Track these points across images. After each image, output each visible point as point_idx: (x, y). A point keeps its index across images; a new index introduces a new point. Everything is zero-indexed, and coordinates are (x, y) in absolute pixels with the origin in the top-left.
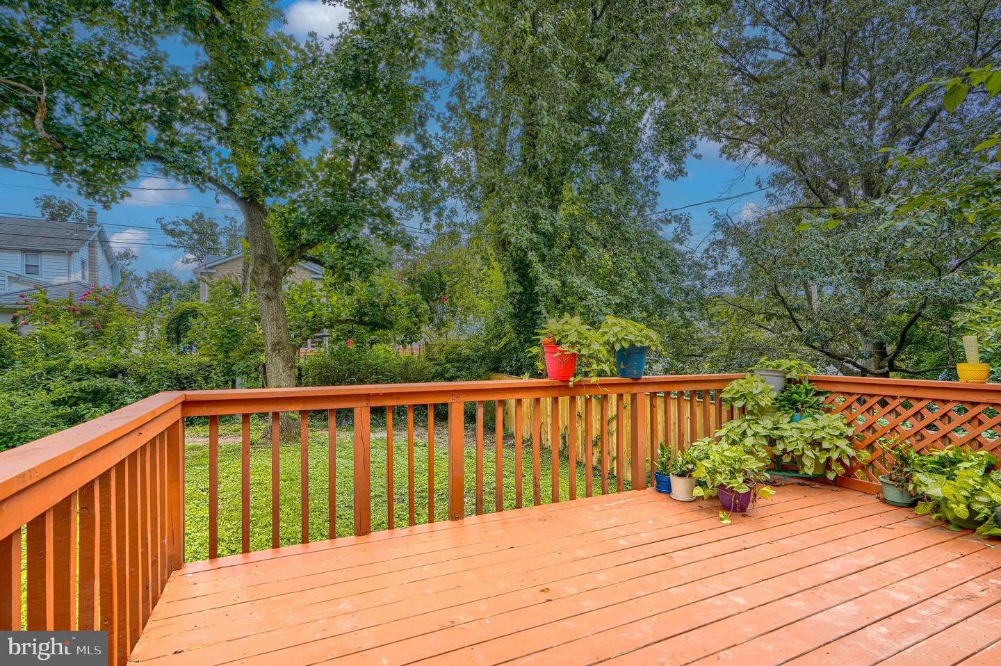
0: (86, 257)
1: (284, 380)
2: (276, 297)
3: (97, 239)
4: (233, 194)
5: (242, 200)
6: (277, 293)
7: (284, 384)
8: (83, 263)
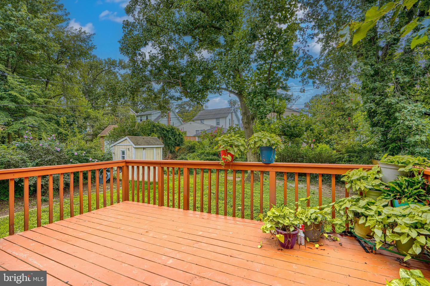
0: (230, 118)
1: (252, 159)
2: (249, 128)
3: (233, 112)
4: (234, 93)
5: (237, 94)
6: (249, 126)
7: (252, 160)
8: (230, 120)
